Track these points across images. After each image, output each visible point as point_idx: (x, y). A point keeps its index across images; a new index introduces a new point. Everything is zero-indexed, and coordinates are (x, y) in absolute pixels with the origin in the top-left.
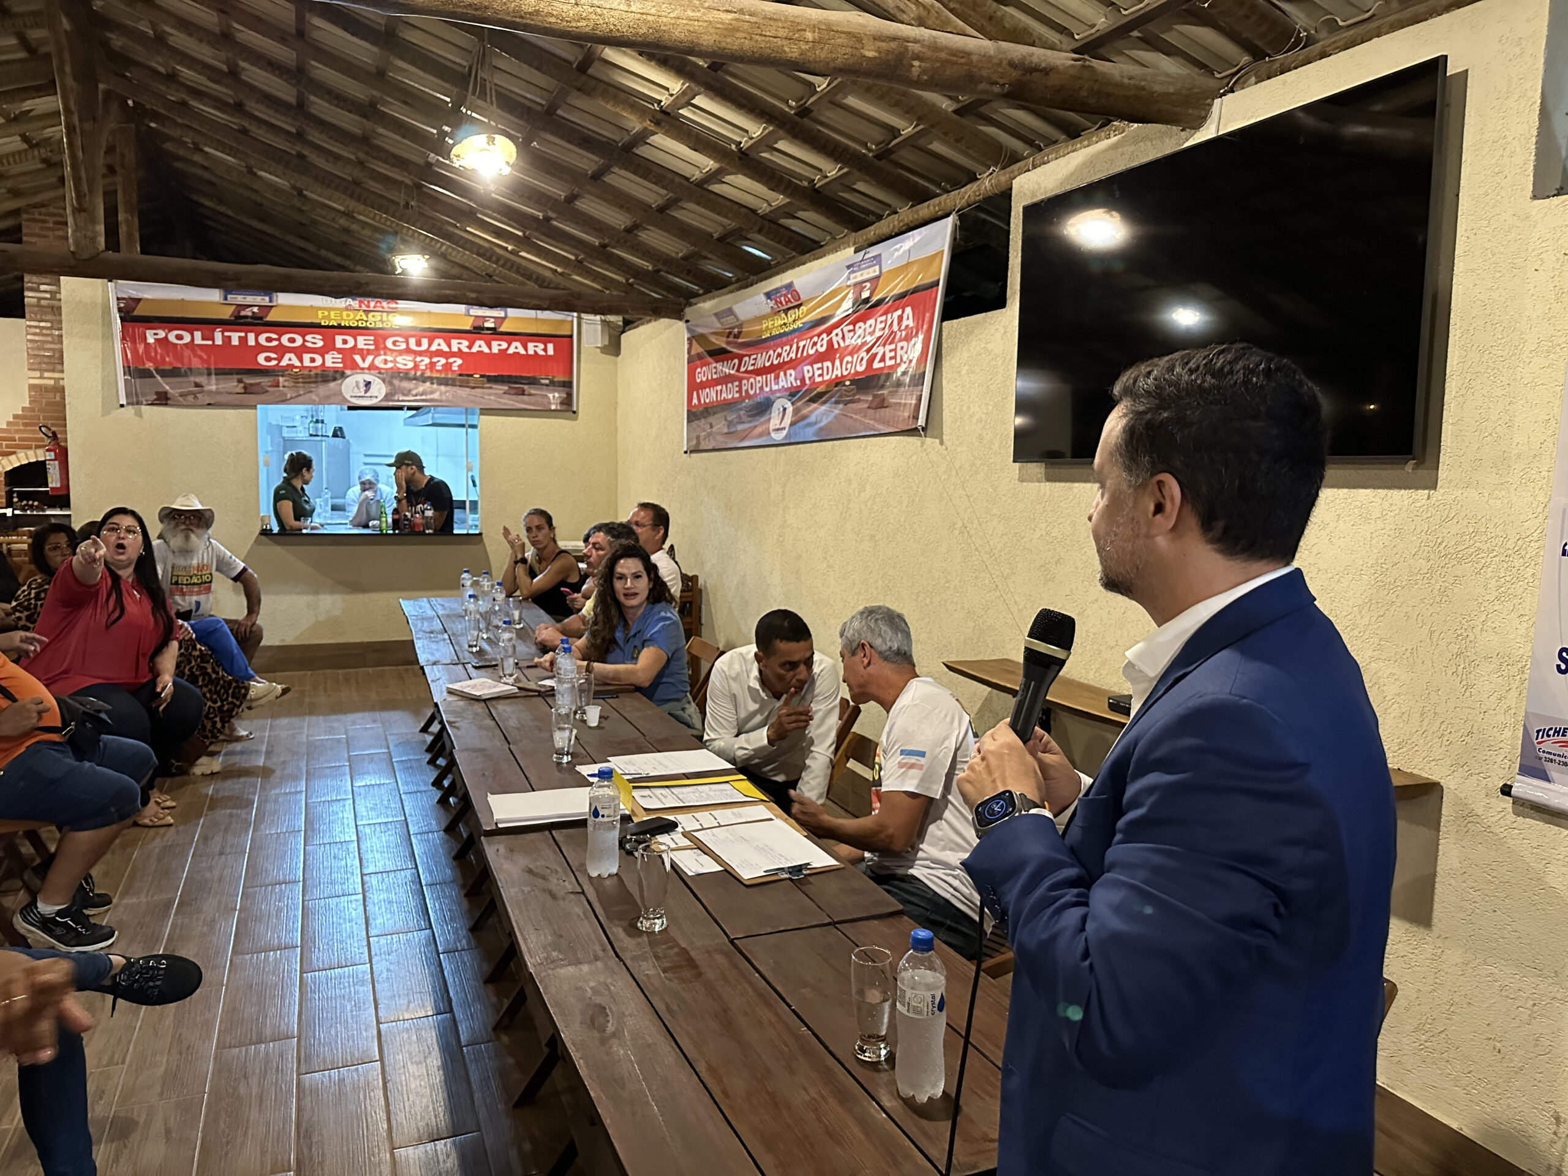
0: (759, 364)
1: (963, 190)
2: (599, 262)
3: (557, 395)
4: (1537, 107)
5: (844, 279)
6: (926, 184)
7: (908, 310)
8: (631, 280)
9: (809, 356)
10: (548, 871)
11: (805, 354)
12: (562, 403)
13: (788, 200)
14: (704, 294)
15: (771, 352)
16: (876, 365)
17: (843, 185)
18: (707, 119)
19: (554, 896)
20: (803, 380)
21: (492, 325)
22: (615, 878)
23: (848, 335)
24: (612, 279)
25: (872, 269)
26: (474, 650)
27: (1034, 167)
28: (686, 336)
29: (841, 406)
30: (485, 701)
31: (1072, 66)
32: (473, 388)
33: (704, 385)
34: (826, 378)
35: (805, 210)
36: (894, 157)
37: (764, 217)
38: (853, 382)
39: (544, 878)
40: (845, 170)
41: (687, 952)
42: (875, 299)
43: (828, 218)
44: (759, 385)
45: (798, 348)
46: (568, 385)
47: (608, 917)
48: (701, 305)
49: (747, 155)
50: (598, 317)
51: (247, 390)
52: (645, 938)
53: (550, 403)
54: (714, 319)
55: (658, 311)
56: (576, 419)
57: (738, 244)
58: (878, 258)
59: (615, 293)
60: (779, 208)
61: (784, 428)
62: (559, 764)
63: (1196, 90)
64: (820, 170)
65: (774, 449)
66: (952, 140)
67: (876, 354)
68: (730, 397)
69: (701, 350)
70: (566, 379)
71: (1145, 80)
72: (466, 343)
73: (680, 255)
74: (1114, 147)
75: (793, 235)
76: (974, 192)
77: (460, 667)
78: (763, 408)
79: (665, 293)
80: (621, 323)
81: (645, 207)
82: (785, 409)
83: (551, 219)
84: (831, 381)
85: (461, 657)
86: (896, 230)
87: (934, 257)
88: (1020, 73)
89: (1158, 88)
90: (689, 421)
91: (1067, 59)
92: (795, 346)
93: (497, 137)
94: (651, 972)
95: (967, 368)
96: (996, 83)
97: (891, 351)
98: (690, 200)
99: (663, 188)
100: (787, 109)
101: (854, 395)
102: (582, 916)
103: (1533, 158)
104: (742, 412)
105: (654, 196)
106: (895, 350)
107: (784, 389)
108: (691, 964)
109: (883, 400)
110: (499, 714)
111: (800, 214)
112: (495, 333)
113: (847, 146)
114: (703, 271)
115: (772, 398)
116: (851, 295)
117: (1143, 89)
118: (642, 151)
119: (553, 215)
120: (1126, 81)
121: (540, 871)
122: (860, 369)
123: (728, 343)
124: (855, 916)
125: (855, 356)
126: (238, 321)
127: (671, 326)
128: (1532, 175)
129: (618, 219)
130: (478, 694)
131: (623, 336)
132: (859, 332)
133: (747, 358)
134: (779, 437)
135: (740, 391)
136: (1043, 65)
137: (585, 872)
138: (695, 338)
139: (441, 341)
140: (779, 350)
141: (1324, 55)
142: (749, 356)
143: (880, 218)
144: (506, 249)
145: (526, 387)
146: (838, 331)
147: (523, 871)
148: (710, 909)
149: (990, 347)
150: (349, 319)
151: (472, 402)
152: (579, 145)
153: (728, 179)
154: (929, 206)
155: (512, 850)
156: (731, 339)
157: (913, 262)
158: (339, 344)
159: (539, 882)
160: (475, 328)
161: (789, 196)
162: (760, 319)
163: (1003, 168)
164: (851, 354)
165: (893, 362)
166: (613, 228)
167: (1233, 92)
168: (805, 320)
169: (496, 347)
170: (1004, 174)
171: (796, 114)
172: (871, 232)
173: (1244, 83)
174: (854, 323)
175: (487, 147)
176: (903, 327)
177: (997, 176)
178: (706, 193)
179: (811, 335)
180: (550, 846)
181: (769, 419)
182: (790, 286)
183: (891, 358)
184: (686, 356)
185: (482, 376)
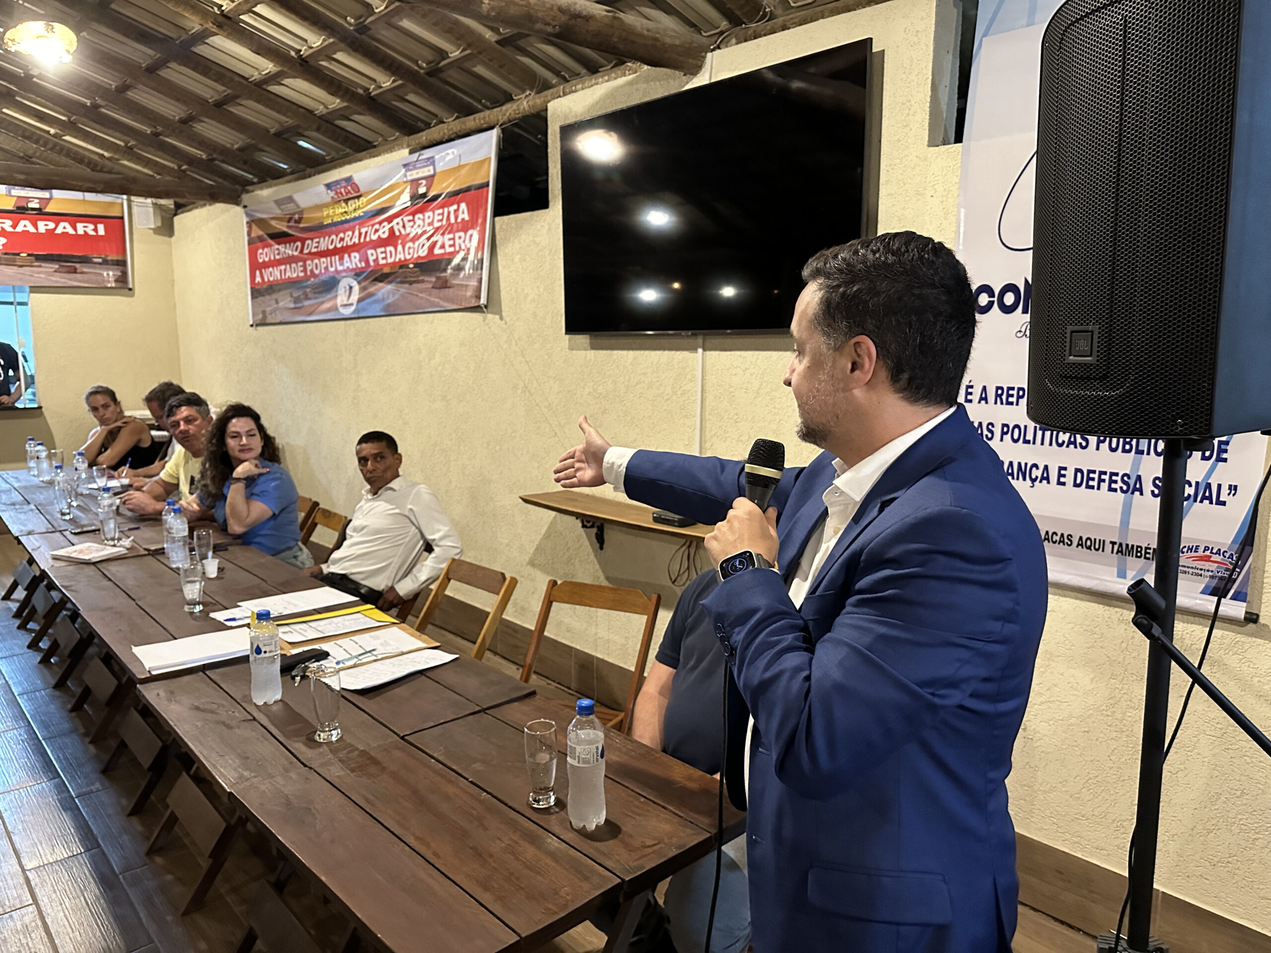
0: (323, 247)
1: (504, 108)
2: (152, 149)
3: (111, 273)
4: (929, 81)
5: (400, 175)
6: (470, 101)
7: (463, 206)
8: (184, 167)
9: (371, 241)
10: (215, 706)
11: (368, 239)
12: (116, 281)
13: (345, 104)
14: (260, 182)
15: (334, 237)
16: (437, 251)
17: (395, 95)
18: (268, 26)
19: (229, 727)
20: (367, 262)
21: (37, 206)
22: (280, 703)
23: (408, 225)
24: (164, 165)
25: (426, 169)
26: (67, 517)
27: (565, 94)
28: (245, 220)
29: (406, 285)
30: (94, 564)
31: (606, 16)
32: (21, 266)
33: (266, 265)
34: (390, 260)
35: (360, 114)
36: (442, 75)
37: (321, 117)
38: (417, 265)
39: (213, 712)
40: (400, 82)
41: (368, 754)
42: (431, 194)
43: (384, 123)
44: (324, 266)
45: (360, 234)
46: (122, 263)
47: (285, 736)
48: (259, 192)
49: (307, 62)
50: (149, 200)
52: (325, 747)
53: (104, 281)
54: (273, 205)
55: (214, 196)
56: (133, 296)
57: (293, 139)
58: (431, 161)
59: (168, 178)
60: (334, 111)
61: (351, 304)
62: (192, 613)
63: (694, 45)
64: (374, 81)
65: (343, 322)
66: (496, 66)
67: (436, 242)
68: (295, 275)
69: (261, 233)
70: (120, 258)
71: (659, 33)
72: (9, 223)
73: (236, 146)
74: (631, 83)
75: (348, 135)
76: (514, 110)
77: (58, 534)
78: (330, 285)
79: (220, 180)
80: (172, 207)
81: (203, 102)
82: (351, 288)
83: (100, 106)
84: (394, 263)
85: (55, 525)
86: (446, 137)
87: (482, 162)
88: (568, 17)
89: (668, 40)
90: (254, 297)
91: (601, 10)
92: (357, 233)
93: (55, 25)
94: (342, 773)
95: (519, 256)
96: (548, 24)
97: (450, 239)
98: (250, 97)
99: (223, 85)
100: (346, 25)
101: (418, 276)
102: (262, 739)
103: (928, 117)
104: (308, 290)
105: (211, 92)
106: (453, 239)
107: (348, 270)
108: (375, 761)
109: (446, 281)
110: (112, 574)
111: (356, 117)
112: (40, 213)
113: (402, 62)
114: (259, 162)
115: (338, 277)
116: (408, 190)
117: (657, 39)
118: (200, 49)
119: (103, 103)
120: (645, 32)
121: (208, 707)
122: (423, 252)
123: (289, 227)
124: (499, 702)
125: (417, 243)
127: (228, 211)
128: (927, 128)
129: (172, 110)
130: (87, 557)
131: (176, 219)
132: (419, 222)
133: (309, 242)
134: (347, 312)
135: (305, 271)
136: (584, 13)
137: (250, 701)
138: (253, 222)
140: (342, 235)
141: (784, 28)
142: (312, 239)
143: (428, 126)
144: (48, 132)
145: (77, 265)
146: (398, 220)
147: (191, 709)
148: (376, 717)
149: (537, 240)
151: (20, 280)
152: (137, 40)
153: (287, 81)
154: (474, 119)
155: (172, 693)
156: (292, 224)
157: (464, 166)
159: (209, 716)
160: (18, 208)
161: (347, 101)
162: (320, 207)
163: (538, 93)
164: (413, 240)
165: (452, 249)
166: (167, 119)
167: (719, 47)
168: (365, 210)
169: (42, 227)
170: (540, 98)
171: (355, 30)
172: (424, 137)
173: (728, 42)
174: (414, 214)
175: (45, 33)
176: (459, 220)
177: (534, 99)
178: (265, 93)
179: (372, 223)
180: (208, 685)
181: (336, 297)
182: (349, 180)
183: (450, 246)
184: (246, 238)
185: (29, 255)
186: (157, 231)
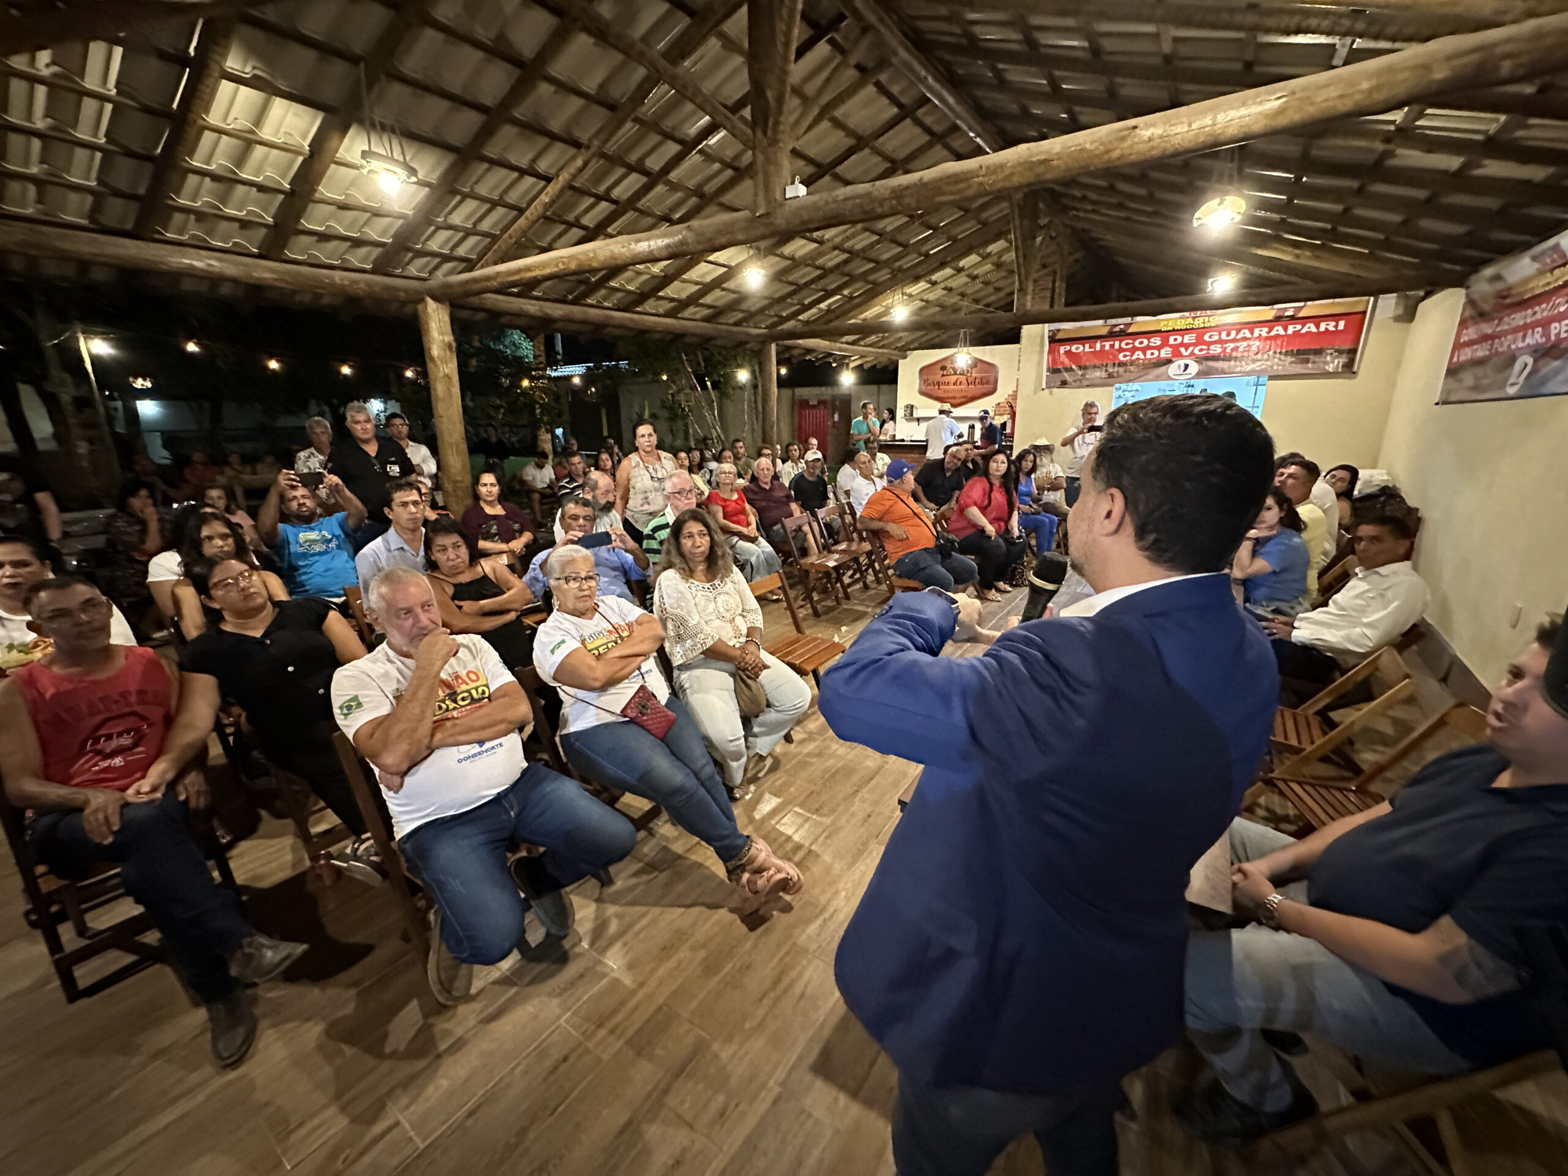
2: (1388, 251)
3: (1341, 360)
11: (1556, 311)
12: (1343, 367)
15: (1528, 312)
20: (1549, 337)
21: (1291, 314)
28: (1463, 300)
33: (1464, 345)
44: (1508, 344)
45: (1552, 307)
46: (1353, 352)
48: (1484, 272)
49: (1494, 140)
51: (1110, 376)
53: (1330, 368)
54: (1488, 284)
56: (1353, 378)
57: (1522, 212)
59: (1403, 272)
61: (1519, 383)
65: (1504, 402)
68: (1482, 354)
69: (1472, 313)
70: (1352, 347)
72: (1266, 329)
78: (1508, 364)
80: (1422, 294)
81: (1411, 203)
82: (1526, 365)
83: (1337, 227)
90: (1447, 376)
93: (1227, 197)
98: (1447, 190)
104: (1490, 368)
107: (1528, 347)
112: (1293, 319)
114: (1490, 241)
115: (1517, 354)
118: (1395, 161)
123: (1495, 305)
126: (1111, 335)
127: (1455, 294)
129: (1391, 217)
131: (1420, 305)
133: (1505, 319)
134: (1511, 391)
138: (1471, 302)
139: (1246, 331)
140: (1537, 309)
142: (1508, 316)
145: (1311, 357)
150: (1180, 325)
153: (1484, 163)
156: (1498, 301)
158: (1171, 341)
160: (1276, 318)
162: (1526, 280)
166: (1391, 225)
169: (1291, 329)
175: (1220, 206)
181: (1510, 374)
182: (1557, 247)
184: (1459, 319)
186: (1397, 319)
